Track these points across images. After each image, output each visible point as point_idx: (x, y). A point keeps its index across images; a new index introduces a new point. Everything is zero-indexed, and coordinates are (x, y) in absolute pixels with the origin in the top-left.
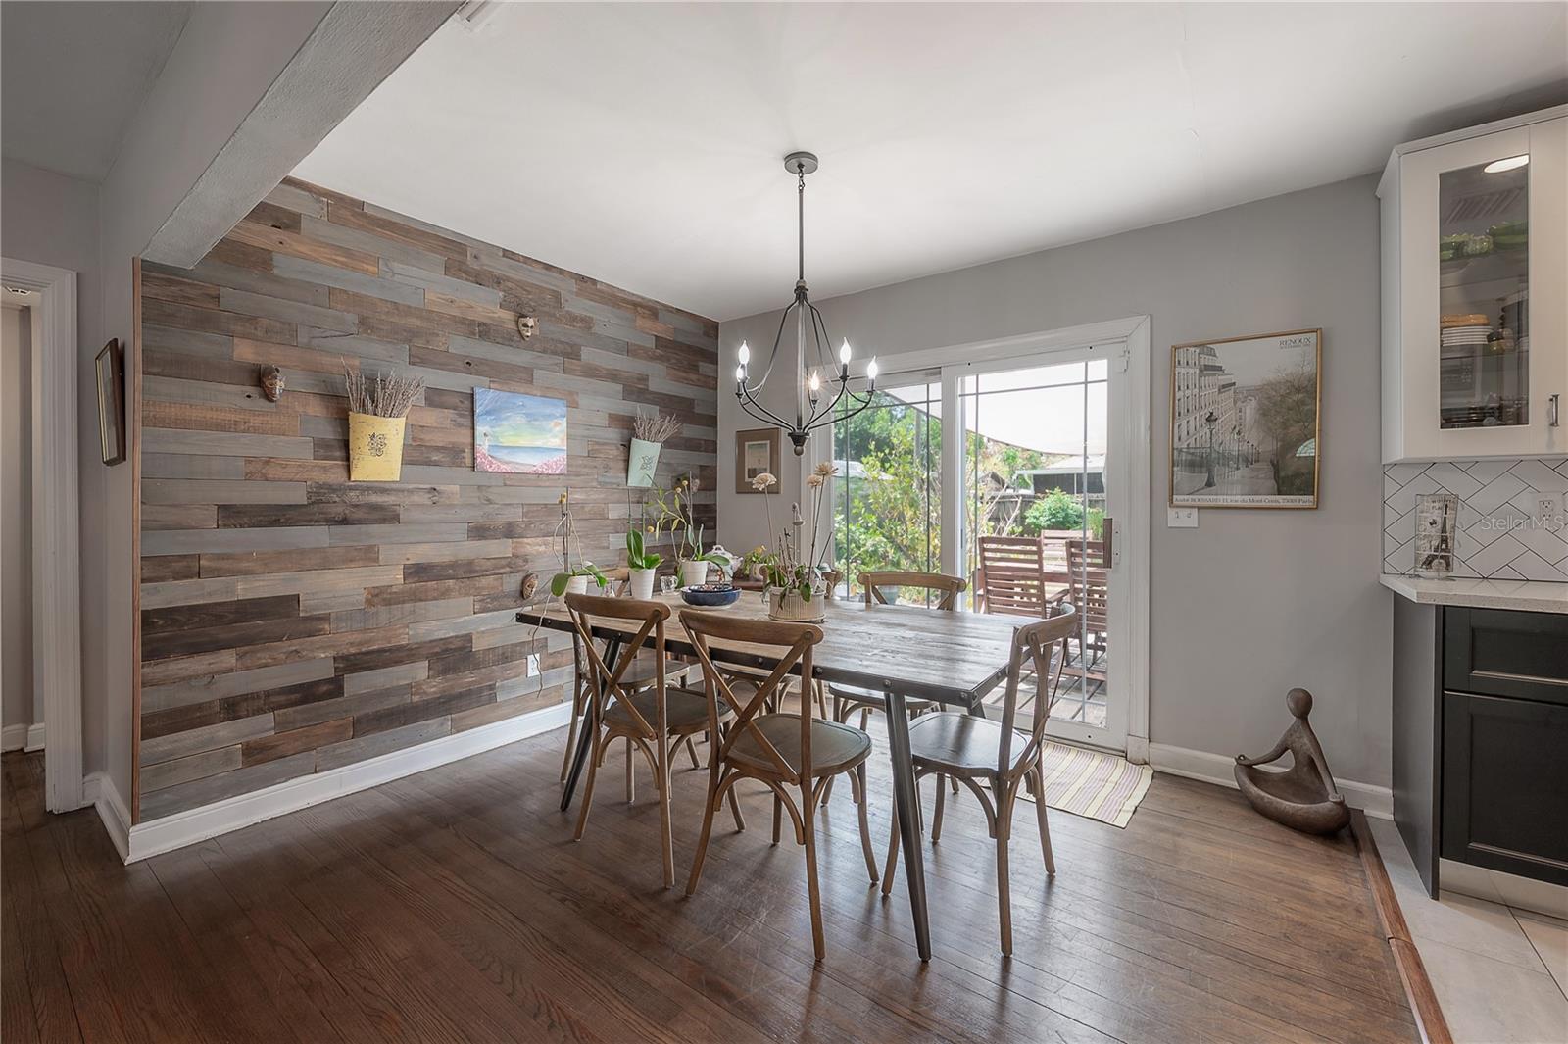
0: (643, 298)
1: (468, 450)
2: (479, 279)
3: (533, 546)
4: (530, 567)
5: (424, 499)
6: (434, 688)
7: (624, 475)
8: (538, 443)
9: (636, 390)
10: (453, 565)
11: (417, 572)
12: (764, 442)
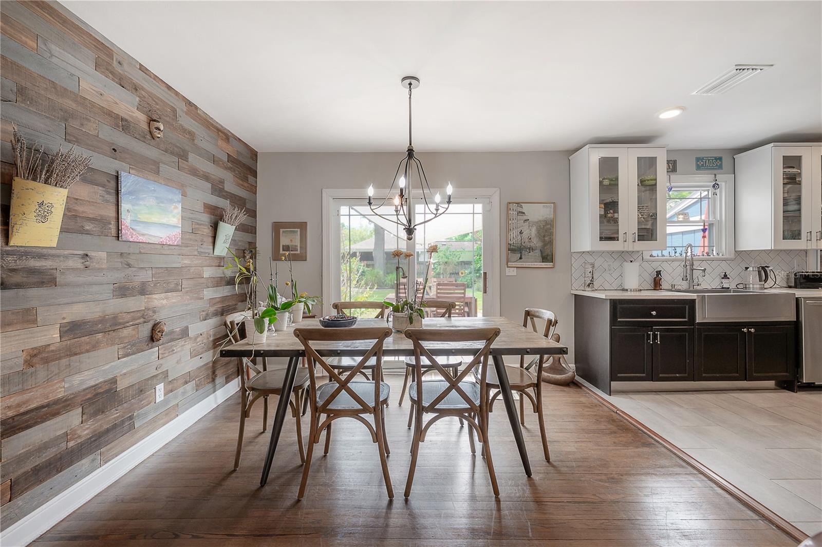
0: (222, 126)
1: (113, 222)
2: (122, 82)
3: (159, 300)
4: (157, 318)
5: (78, 263)
6: (85, 432)
7: (212, 247)
8: (164, 221)
9: (218, 189)
10: (102, 320)
11: (73, 329)
12: (296, 230)
